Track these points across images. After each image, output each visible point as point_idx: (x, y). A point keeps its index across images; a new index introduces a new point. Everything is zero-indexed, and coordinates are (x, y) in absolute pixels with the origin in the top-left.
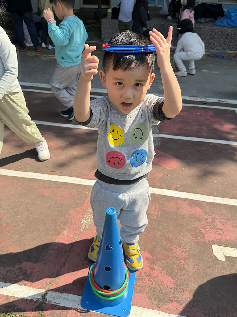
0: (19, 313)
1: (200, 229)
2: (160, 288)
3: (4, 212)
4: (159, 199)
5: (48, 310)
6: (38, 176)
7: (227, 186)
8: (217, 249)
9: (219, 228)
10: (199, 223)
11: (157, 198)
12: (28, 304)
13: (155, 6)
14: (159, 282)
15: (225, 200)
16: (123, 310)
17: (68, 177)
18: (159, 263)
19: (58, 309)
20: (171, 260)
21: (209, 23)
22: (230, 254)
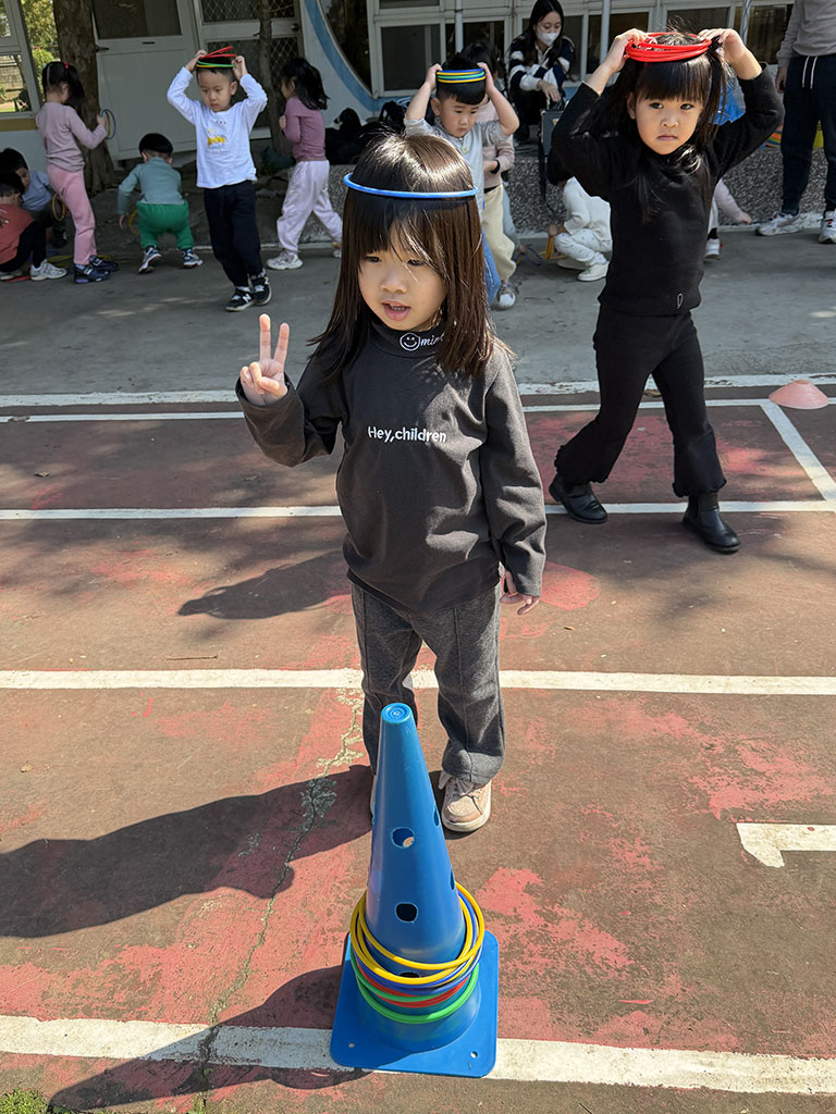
0: (130, 1105)
1: (690, 780)
2: (585, 972)
3: (40, 803)
4: (546, 702)
5: (225, 1083)
6: (139, 680)
7: (762, 640)
8: (754, 832)
9: (752, 769)
10: (684, 762)
11: (538, 699)
12: (155, 1074)
14: (580, 957)
15: (761, 683)
16: (473, 1056)
17: (238, 671)
18: (572, 897)
19: (257, 1079)
20: (610, 884)
22: (797, 844)
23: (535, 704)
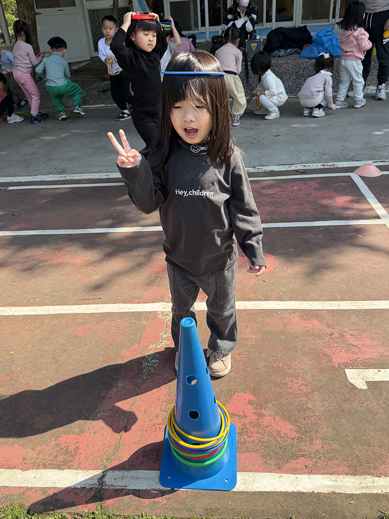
0: (66, 509)
1: (323, 350)
2: (277, 440)
3: (19, 369)
4: (255, 315)
5: (110, 497)
6: (65, 310)
7: (354, 284)
8: (353, 373)
9: (351, 344)
10: (320, 341)
11: (252, 314)
12: (77, 494)
13: (206, 42)
14: (274, 433)
15: (354, 304)
16: (226, 481)
17: (111, 304)
18: (270, 405)
19: (125, 495)
20: (287, 399)
21: (293, 55)
22: (373, 378)
23: (251, 317)
